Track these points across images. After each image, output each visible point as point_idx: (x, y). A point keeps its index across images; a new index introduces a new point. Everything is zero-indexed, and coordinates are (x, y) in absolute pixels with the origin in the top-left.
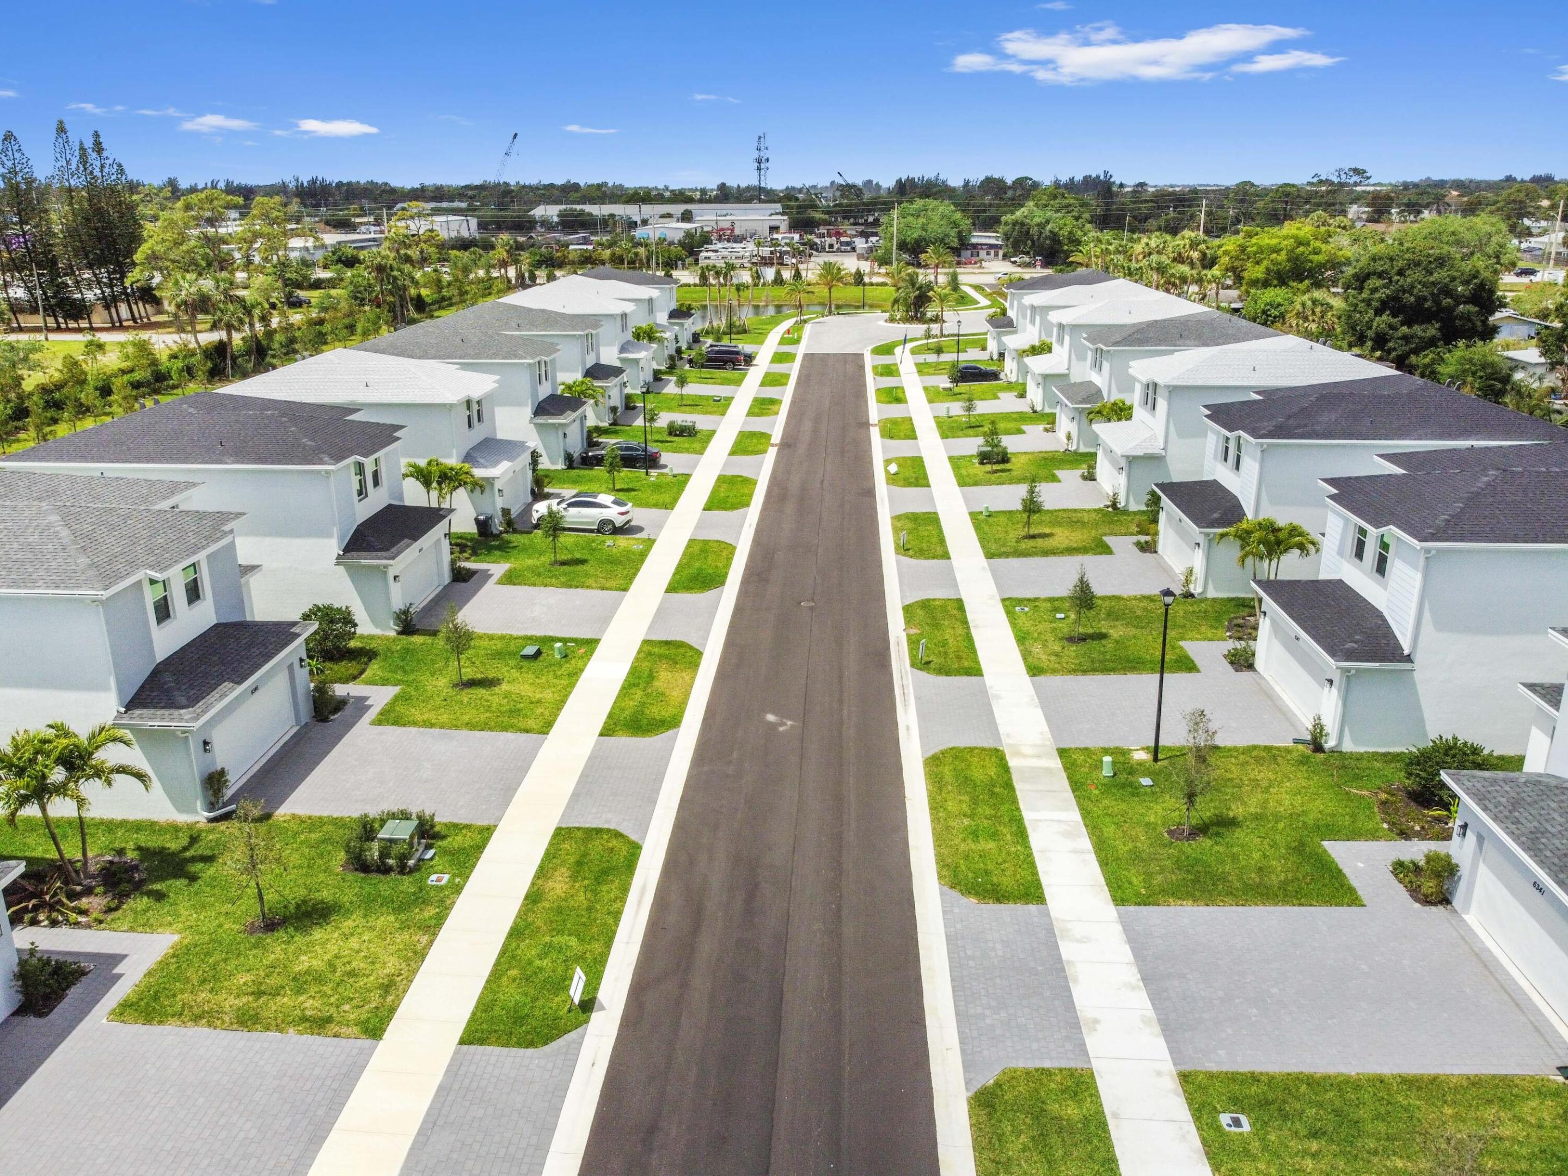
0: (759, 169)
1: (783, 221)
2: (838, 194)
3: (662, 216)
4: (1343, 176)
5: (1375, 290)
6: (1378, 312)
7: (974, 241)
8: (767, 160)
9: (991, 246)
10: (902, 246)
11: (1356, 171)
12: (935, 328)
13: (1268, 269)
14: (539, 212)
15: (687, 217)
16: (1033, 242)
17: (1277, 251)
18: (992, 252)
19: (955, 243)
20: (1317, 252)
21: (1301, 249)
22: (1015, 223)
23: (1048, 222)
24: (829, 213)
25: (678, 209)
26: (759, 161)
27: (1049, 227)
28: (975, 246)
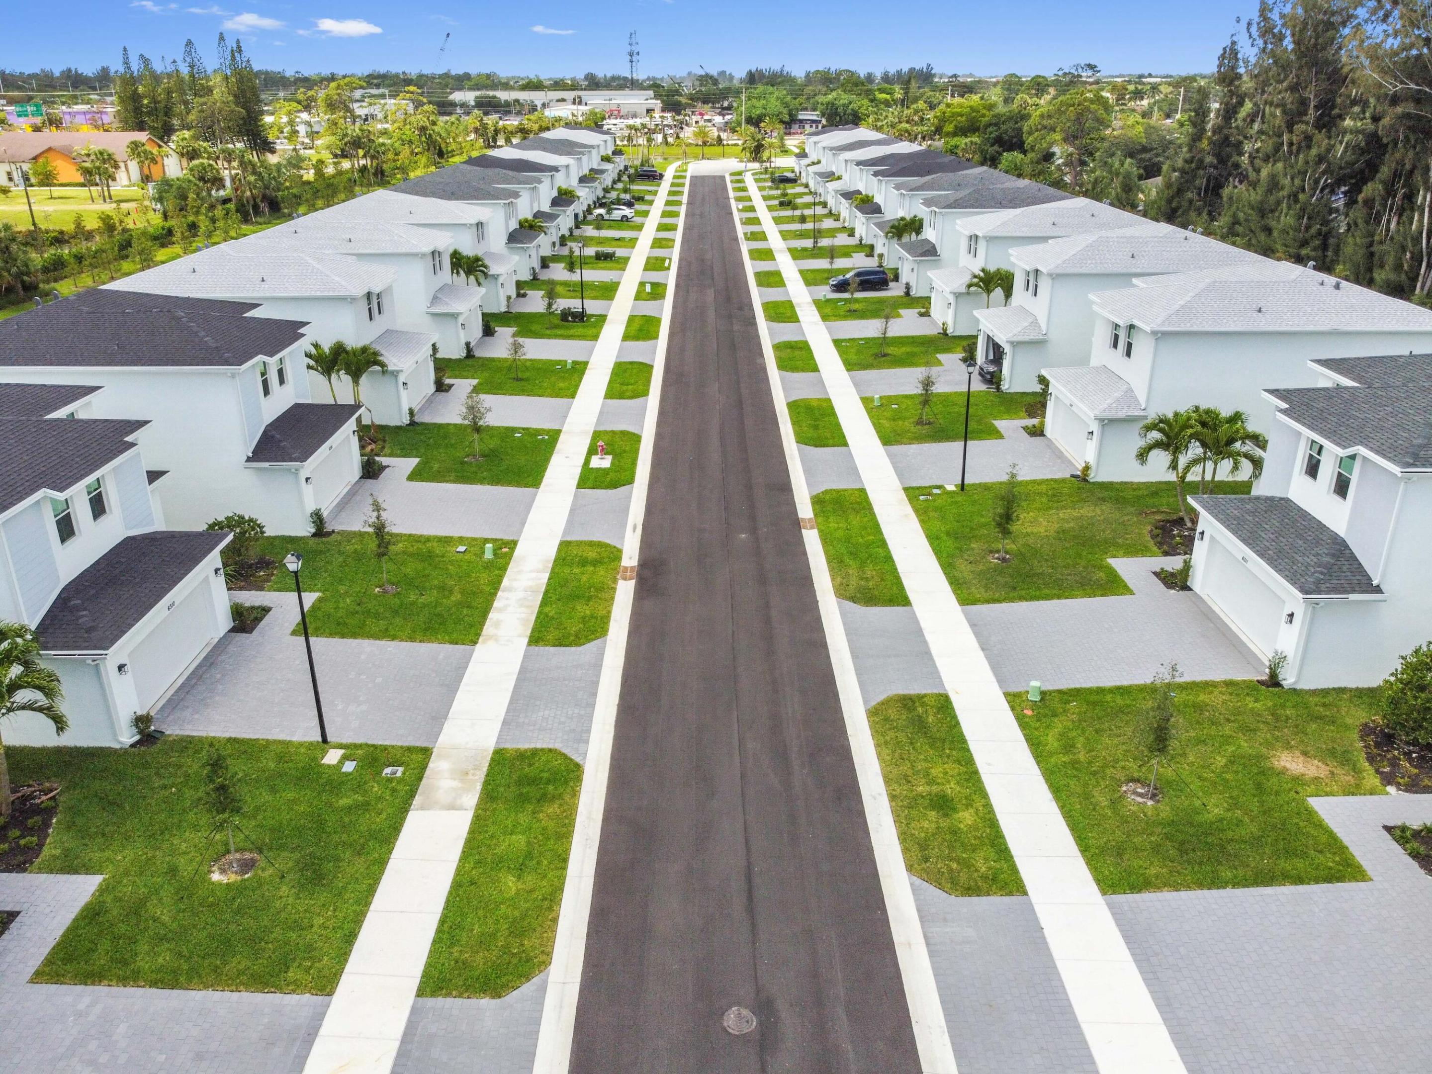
0: (631, 61)
1: (657, 104)
2: (697, 83)
3: (558, 101)
4: (1080, 70)
5: (991, 133)
6: (992, 145)
7: (800, 117)
8: (638, 53)
9: (813, 121)
10: (749, 120)
11: (1091, 67)
13: (956, 126)
14: (457, 96)
15: (577, 101)
16: (841, 118)
17: (962, 116)
18: (814, 125)
19: (787, 118)
20: (984, 116)
21: (974, 114)
22: (828, 104)
23: (850, 103)
24: (692, 99)
25: (570, 95)
26: (631, 55)
27: (851, 107)
28: (801, 121)
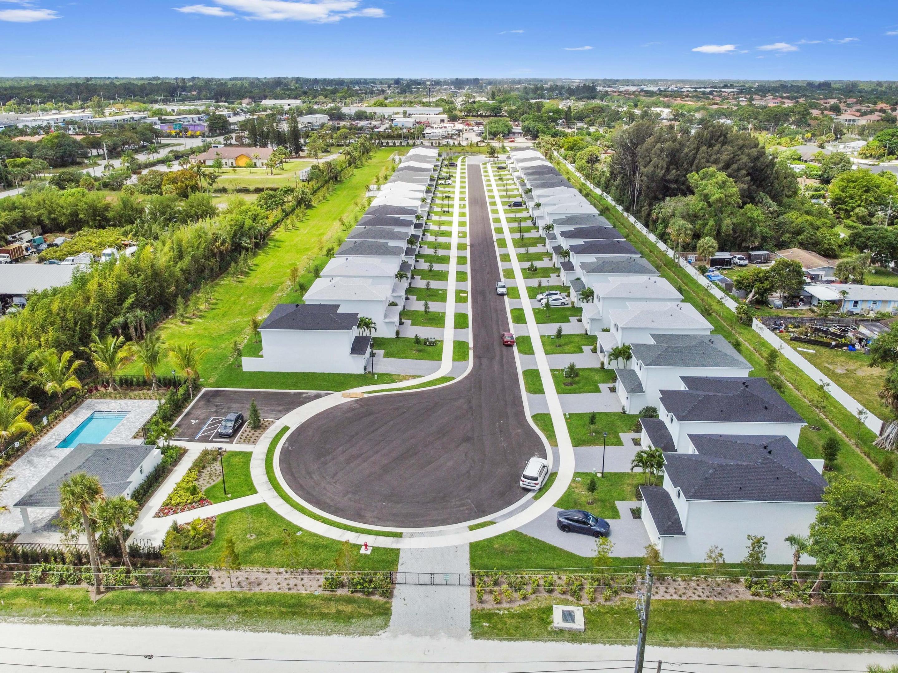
1: (446, 118)
3: (396, 113)
10: (490, 133)
12: (496, 159)
18: (519, 135)
19: (507, 132)
25: (401, 110)
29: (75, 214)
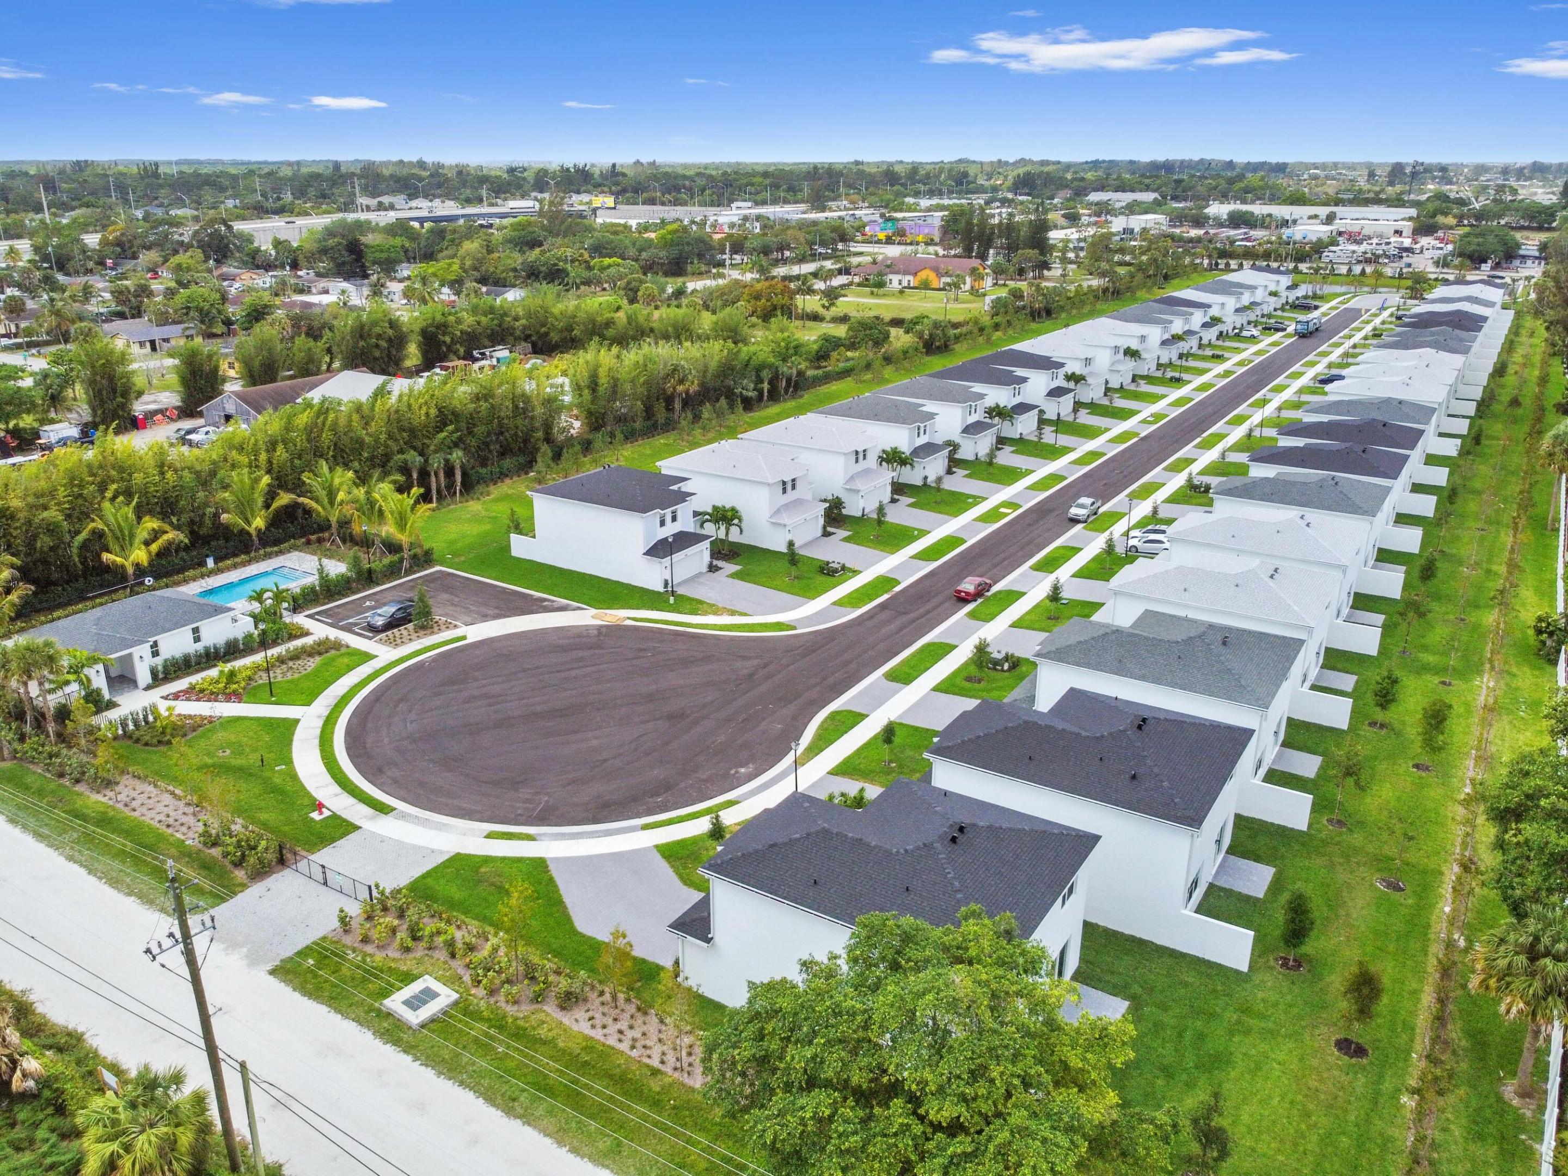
1: (1407, 226)
3: (1310, 217)
9: (1536, 258)
14: (1212, 210)
15: (1330, 218)
18: (1537, 262)
28: (1523, 257)
29: (570, 329)
